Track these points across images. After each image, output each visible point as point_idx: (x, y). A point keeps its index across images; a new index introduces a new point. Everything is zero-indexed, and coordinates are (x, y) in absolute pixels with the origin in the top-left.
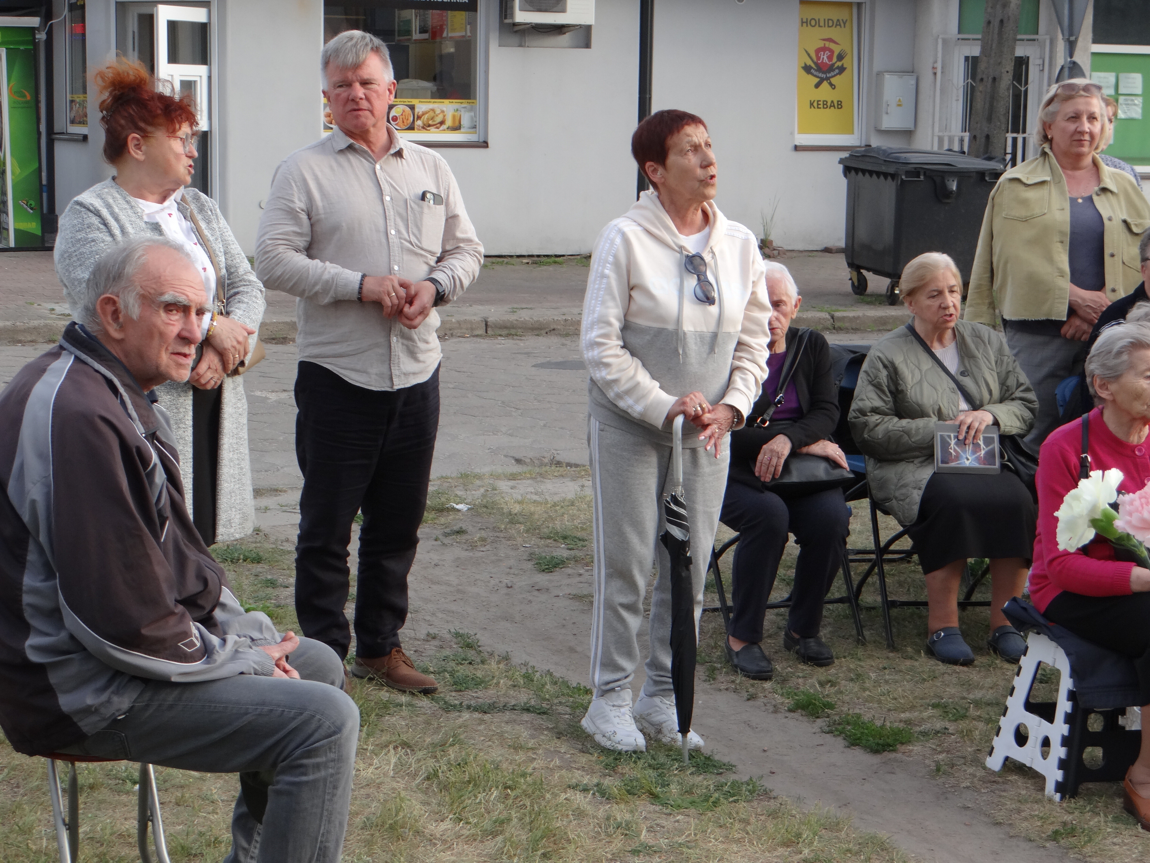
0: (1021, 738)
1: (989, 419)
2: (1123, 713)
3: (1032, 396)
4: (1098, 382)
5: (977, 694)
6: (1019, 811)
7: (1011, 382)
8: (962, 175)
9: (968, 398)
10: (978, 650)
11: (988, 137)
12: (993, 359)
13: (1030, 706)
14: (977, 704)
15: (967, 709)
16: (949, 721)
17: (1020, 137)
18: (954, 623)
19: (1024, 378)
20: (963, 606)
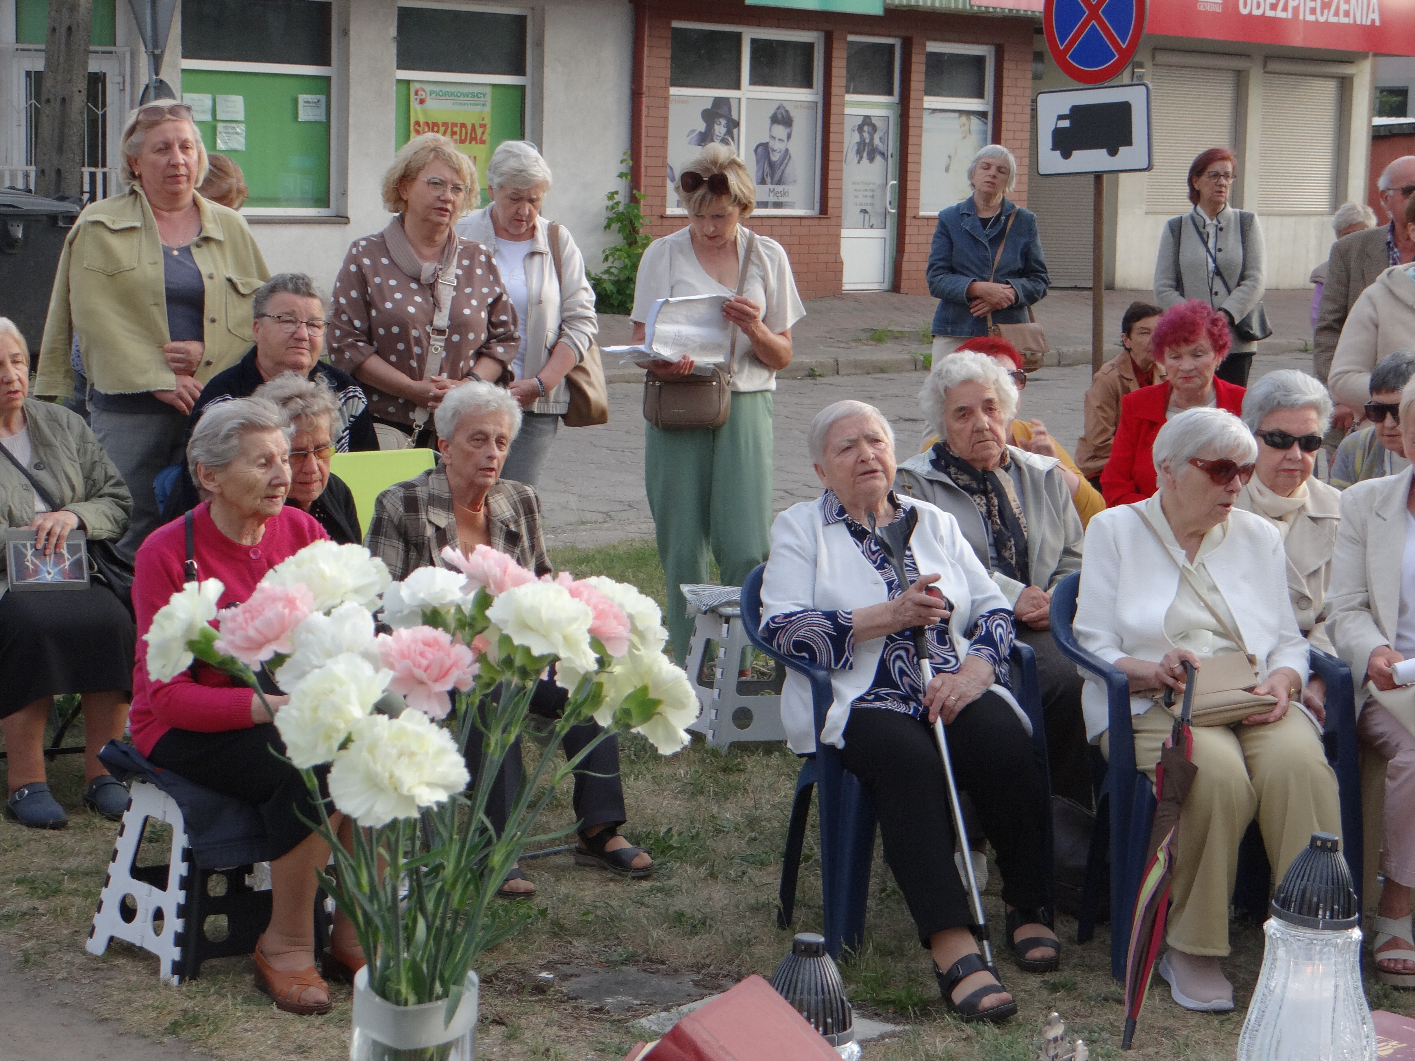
0: (128, 912)
1: (73, 521)
2: (250, 870)
3: (124, 491)
4: (202, 471)
5: (72, 863)
6: (129, 1002)
7: (98, 474)
8: (28, 219)
9: (45, 496)
10: (71, 807)
11: (59, 172)
12: (74, 447)
13: (137, 873)
14: (73, 874)
15: (60, 883)
16: (39, 898)
17: (99, 172)
18: (41, 777)
19: (113, 470)
20: (50, 754)
